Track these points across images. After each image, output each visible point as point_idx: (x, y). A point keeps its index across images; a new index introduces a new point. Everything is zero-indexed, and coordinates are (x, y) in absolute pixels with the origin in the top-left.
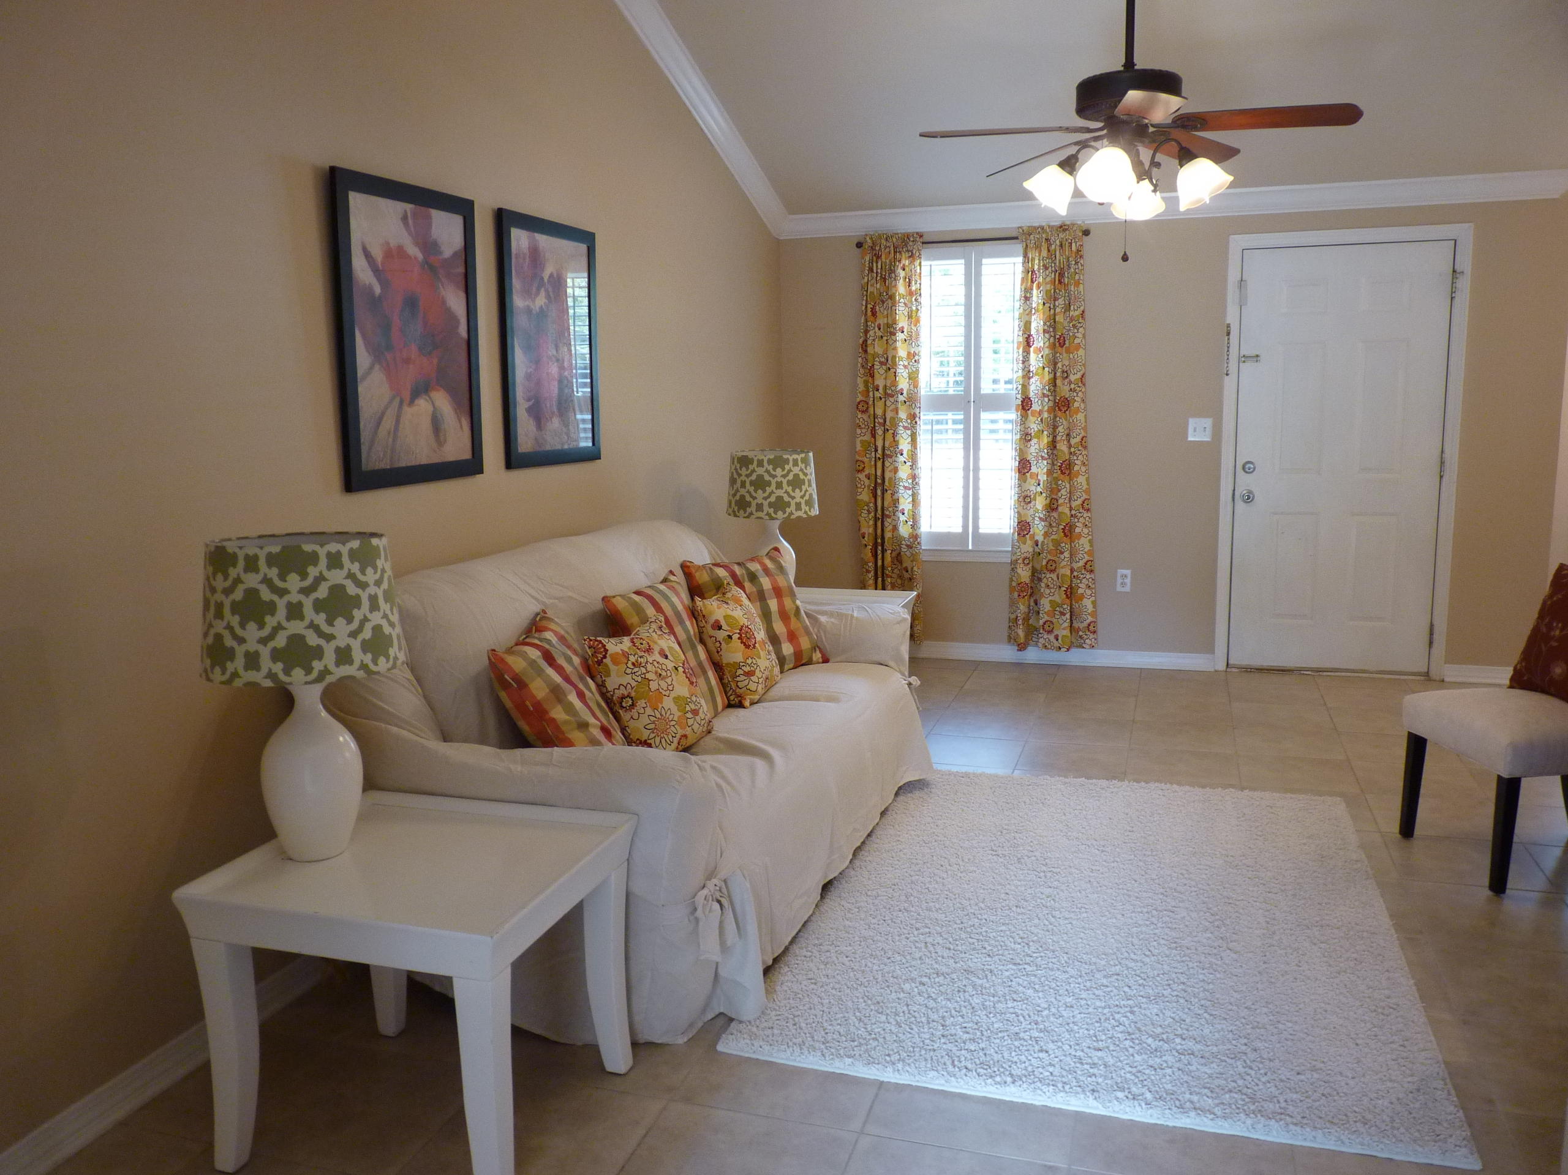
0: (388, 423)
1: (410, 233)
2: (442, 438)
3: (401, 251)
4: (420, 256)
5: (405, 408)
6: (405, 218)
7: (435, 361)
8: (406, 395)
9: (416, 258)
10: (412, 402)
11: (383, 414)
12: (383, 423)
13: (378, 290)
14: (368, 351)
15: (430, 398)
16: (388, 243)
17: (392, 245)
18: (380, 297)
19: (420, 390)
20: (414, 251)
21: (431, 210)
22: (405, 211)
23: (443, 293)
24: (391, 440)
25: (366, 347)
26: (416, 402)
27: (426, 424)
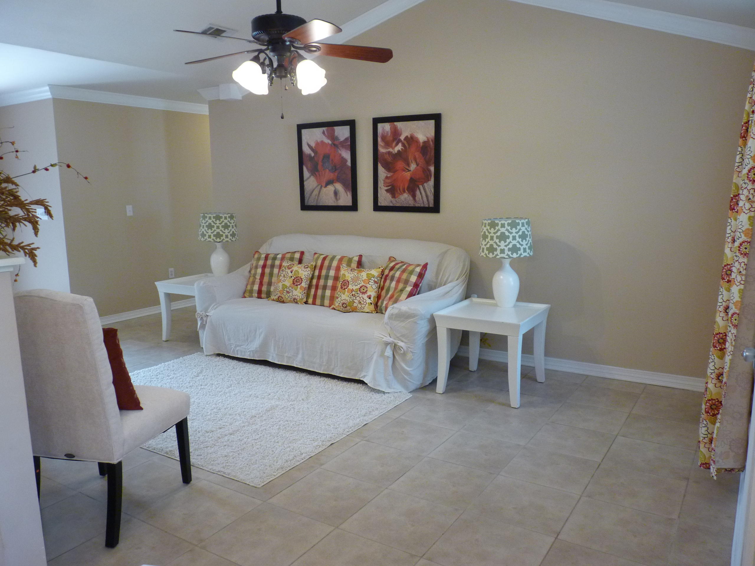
0: (316, 192)
1: (326, 136)
2: (338, 198)
3: (322, 142)
4: (330, 142)
5: (323, 188)
6: (324, 133)
7: (336, 174)
8: (324, 184)
9: (328, 143)
10: (326, 186)
11: (314, 190)
12: (314, 192)
13: (313, 155)
14: (309, 172)
15: (334, 185)
16: (317, 141)
17: (319, 141)
18: (314, 156)
19: (329, 182)
20: (328, 141)
21: (334, 127)
22: (324, 130)
23: (340, 152)
24: (316, 197)
25: (308, 171)
26: (328, 187)
27: (332, 194)
